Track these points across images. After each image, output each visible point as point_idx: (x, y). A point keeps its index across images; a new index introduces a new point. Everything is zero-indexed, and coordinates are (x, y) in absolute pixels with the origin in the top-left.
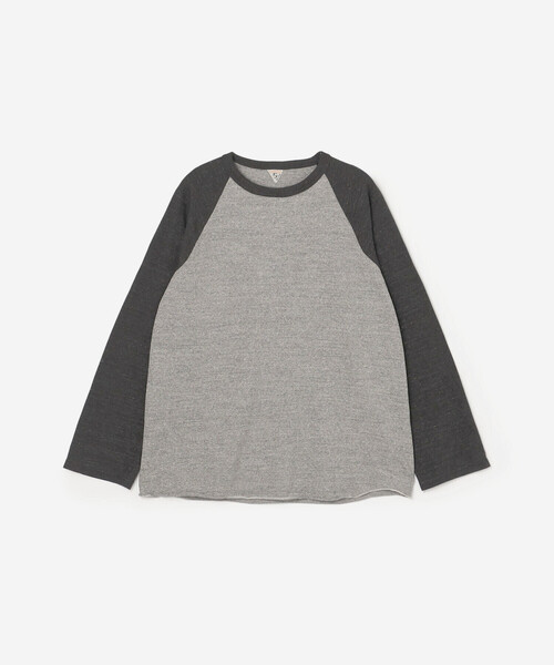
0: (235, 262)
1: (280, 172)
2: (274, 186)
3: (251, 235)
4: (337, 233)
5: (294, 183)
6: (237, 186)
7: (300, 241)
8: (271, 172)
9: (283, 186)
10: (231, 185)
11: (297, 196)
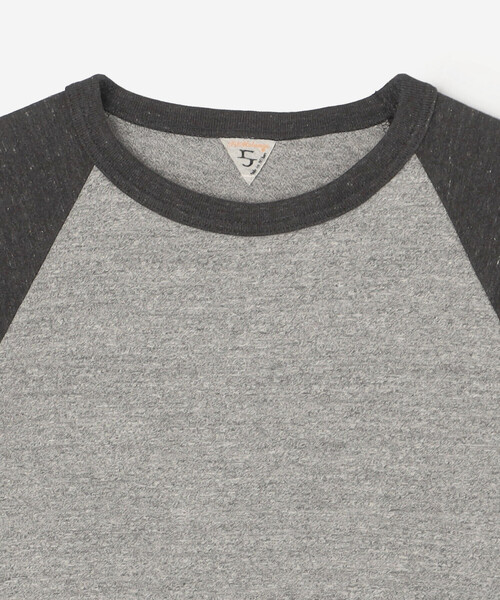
0: (101, 474)
1: (263, 147)
2: (241, 194)
3: (158, 374)
4: (458, 371)
5: (307, 187)
6: (116, 196)
7: (326, 399)
8: (233, 145)
9: (270, 196)
10: (98, 193)
11: (317, 230)
